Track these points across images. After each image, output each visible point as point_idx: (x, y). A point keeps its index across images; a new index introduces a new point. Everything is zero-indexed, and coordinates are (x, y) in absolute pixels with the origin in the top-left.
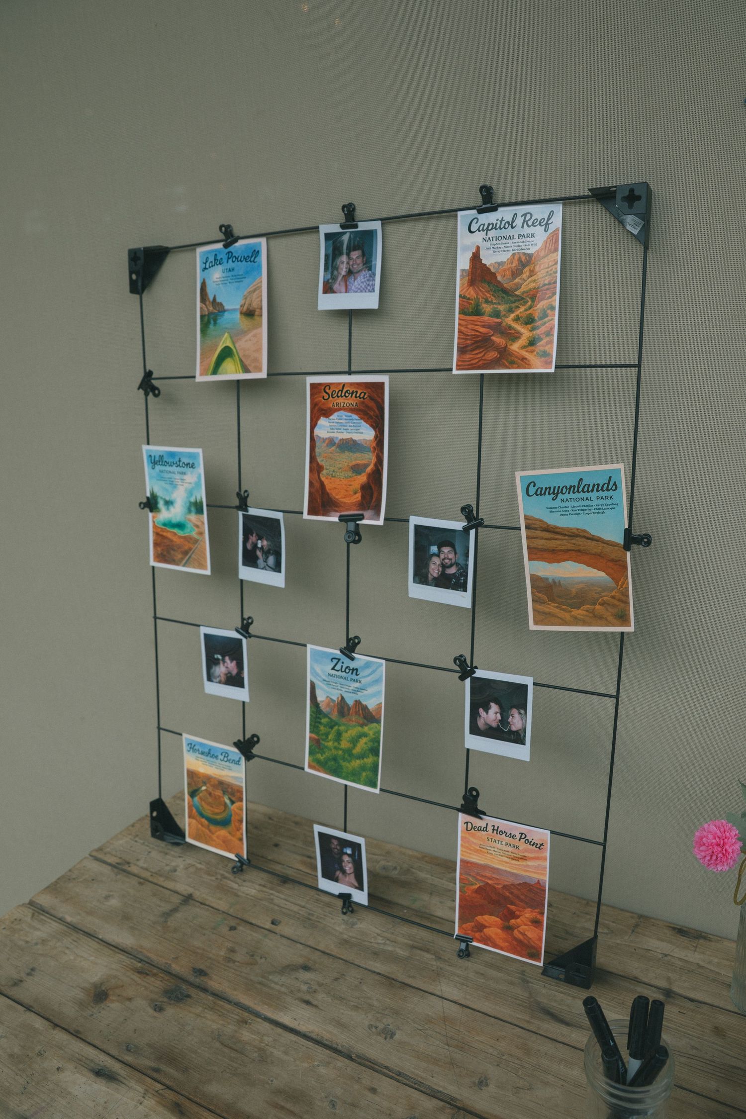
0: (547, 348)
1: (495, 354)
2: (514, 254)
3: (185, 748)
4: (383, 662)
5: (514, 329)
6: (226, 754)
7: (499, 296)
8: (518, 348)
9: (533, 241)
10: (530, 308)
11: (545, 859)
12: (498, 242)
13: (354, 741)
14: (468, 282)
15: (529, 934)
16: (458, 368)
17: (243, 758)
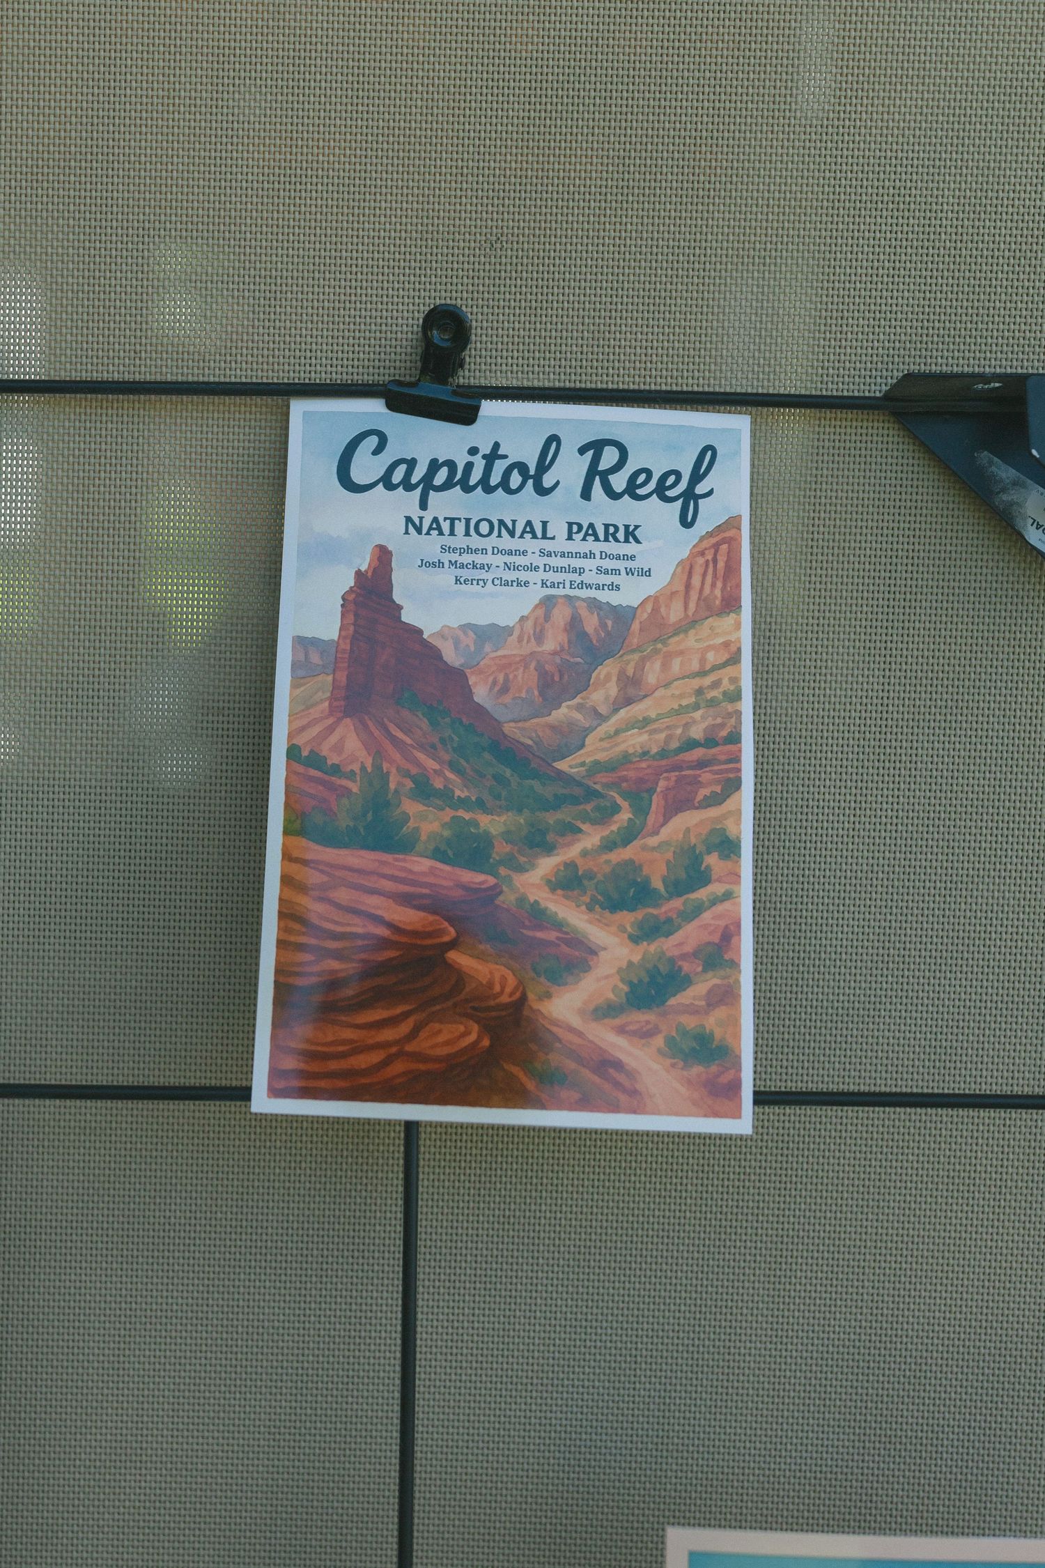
0: (712, 1022)
1: (467, 1033)
2: (547, 603)
5: (559, 925)
7: (482, 776)
8: (581, 1012)
9: (632, 558)
10: (628, 836)
12: (475, 541)
14: (333, 698)
16: (281, 1084)
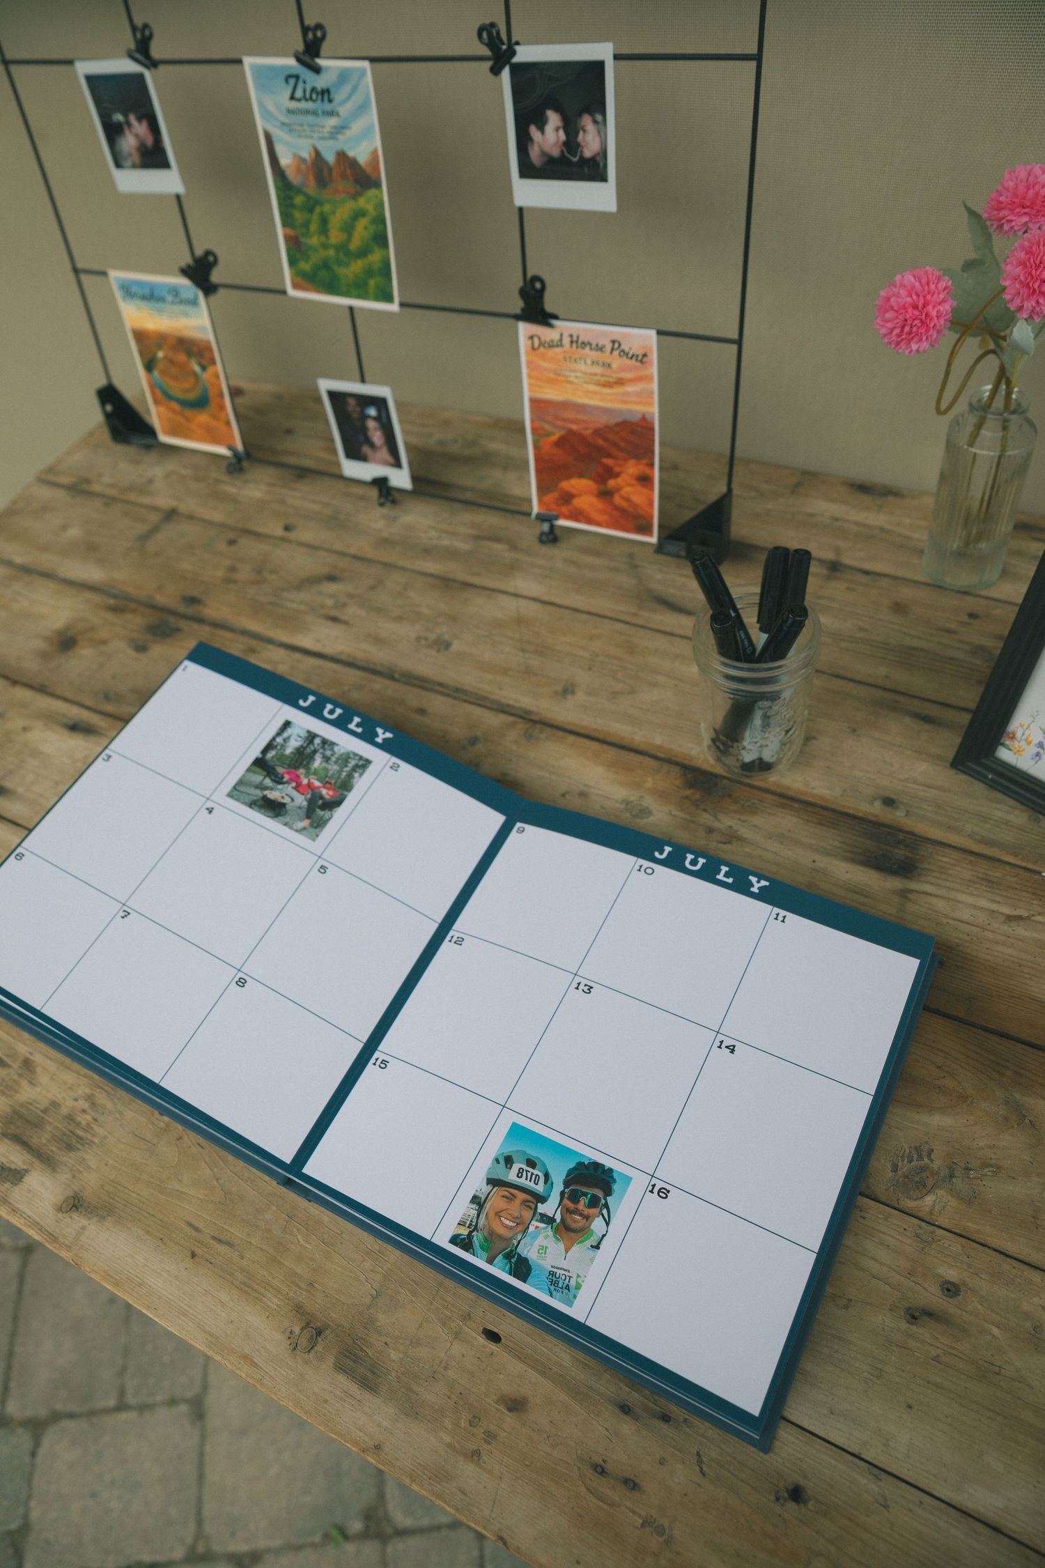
3: (118, 294)
4: (366, 64)
6: (175, 291)
11: (650, 378)
13: (348, 228)
15: (636, 499)
17: (201, 295)
